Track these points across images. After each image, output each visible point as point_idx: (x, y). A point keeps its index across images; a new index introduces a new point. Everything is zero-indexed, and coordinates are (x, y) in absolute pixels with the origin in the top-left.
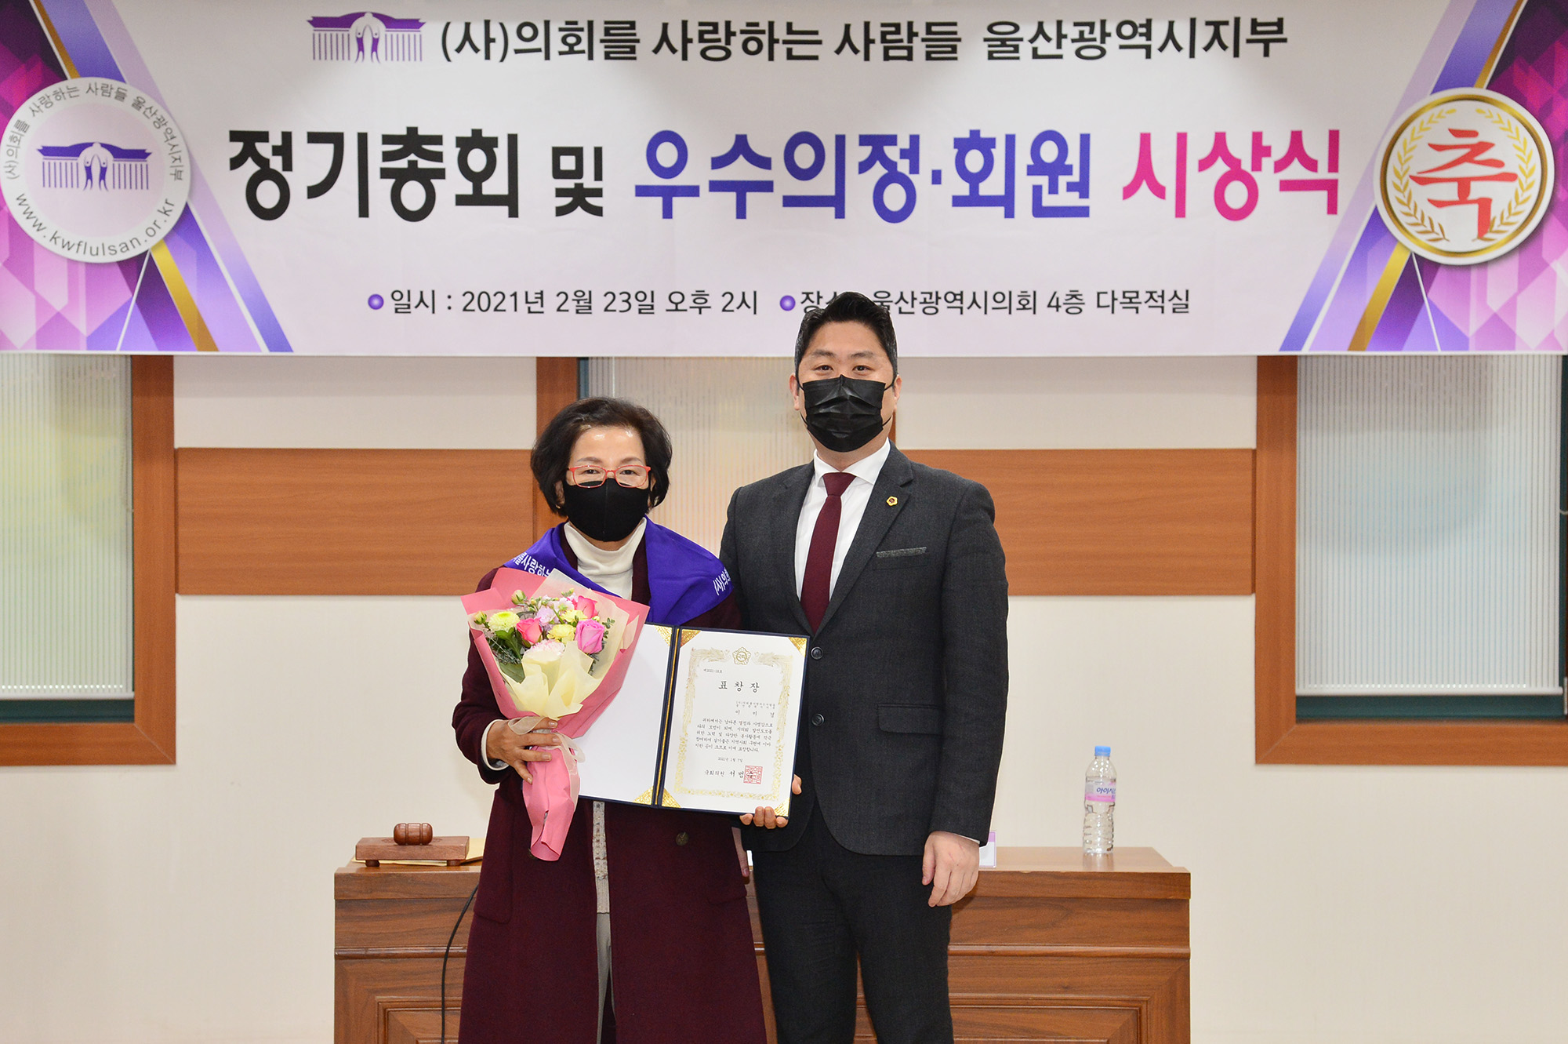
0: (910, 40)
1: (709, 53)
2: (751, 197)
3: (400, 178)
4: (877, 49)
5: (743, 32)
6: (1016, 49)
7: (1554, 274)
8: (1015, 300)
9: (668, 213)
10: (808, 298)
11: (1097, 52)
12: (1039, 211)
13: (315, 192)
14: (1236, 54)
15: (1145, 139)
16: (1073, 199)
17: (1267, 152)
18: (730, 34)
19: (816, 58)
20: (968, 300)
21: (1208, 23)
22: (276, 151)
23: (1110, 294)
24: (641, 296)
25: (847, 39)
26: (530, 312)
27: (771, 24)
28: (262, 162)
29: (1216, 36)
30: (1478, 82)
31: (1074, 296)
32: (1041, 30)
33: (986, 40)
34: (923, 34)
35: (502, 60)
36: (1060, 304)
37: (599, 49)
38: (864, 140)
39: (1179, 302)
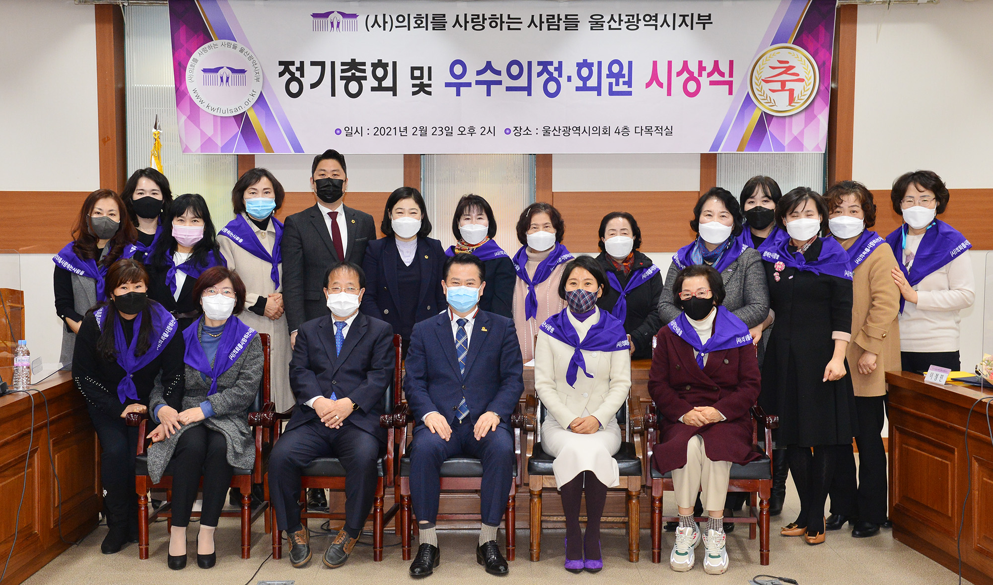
0: (559, 22)
1: (475, 27)
2: (492, 87)
3: (348, 80)
4: (545, 26)
5: (489, 18)
6: (602, 26)
7: (819, 120)
8: (601, 130)
9: (458, 94)
10: (516, 129)
11: (636, 27)
12: (612, 93)
13: (313, 86)
14: (692, 29)
15: (655, 63)
16: (625, 88)
17: (704, 69)
18: (484, 19)
19: (520, 29)
20: (582, 130)
21: (680, 16)
22: (297, 69)
23: (640, 127)
24: (447, 129)
25: (532, 21)
26: (401, 135)
27: (501, 15)
28: (292, 74)
29: (684, 21)
30: (789, 42)
31: (625, 128)
32: (612, 18)
33: (590, 22)
34: (564, 19)
35: (390, 31)
36: (620, 132)
37: (430, 26)
38: (540, 63)
39: (668, 131)
